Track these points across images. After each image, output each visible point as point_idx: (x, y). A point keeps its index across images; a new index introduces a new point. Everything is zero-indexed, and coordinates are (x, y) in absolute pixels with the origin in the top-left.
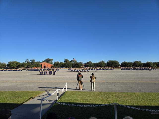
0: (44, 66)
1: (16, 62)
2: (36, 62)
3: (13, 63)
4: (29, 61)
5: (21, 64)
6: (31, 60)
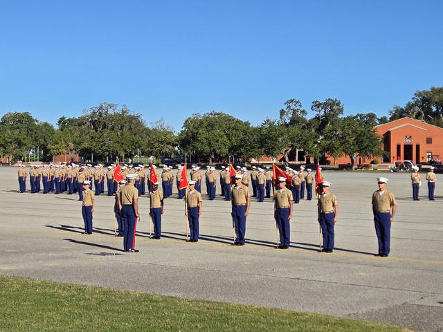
0: (408, 148)
1: (229, 119)
2: (349, 118)
3: (210, 123)
4: (303, 112)
5: (255, 130)
6: (317, 105)
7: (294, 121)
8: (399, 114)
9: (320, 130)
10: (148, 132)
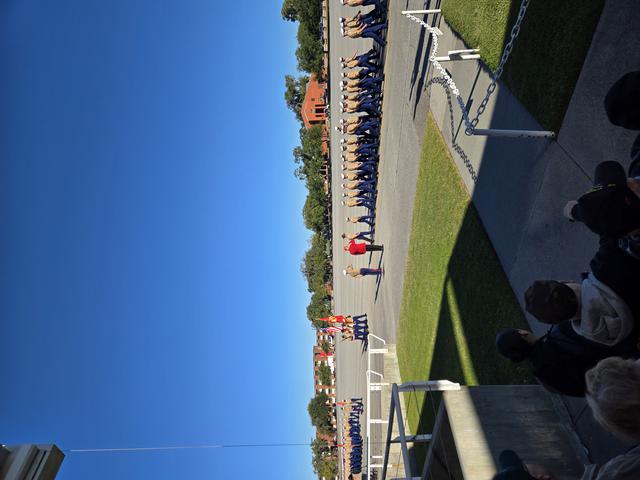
0: (317, 111)
2: (303, 143)
4: (300, 168)
5: (311, 193)
6: (296, 160)
7: (306, 172)
8: (300, 116)
9: (310, 159)
10: (314, 248)
